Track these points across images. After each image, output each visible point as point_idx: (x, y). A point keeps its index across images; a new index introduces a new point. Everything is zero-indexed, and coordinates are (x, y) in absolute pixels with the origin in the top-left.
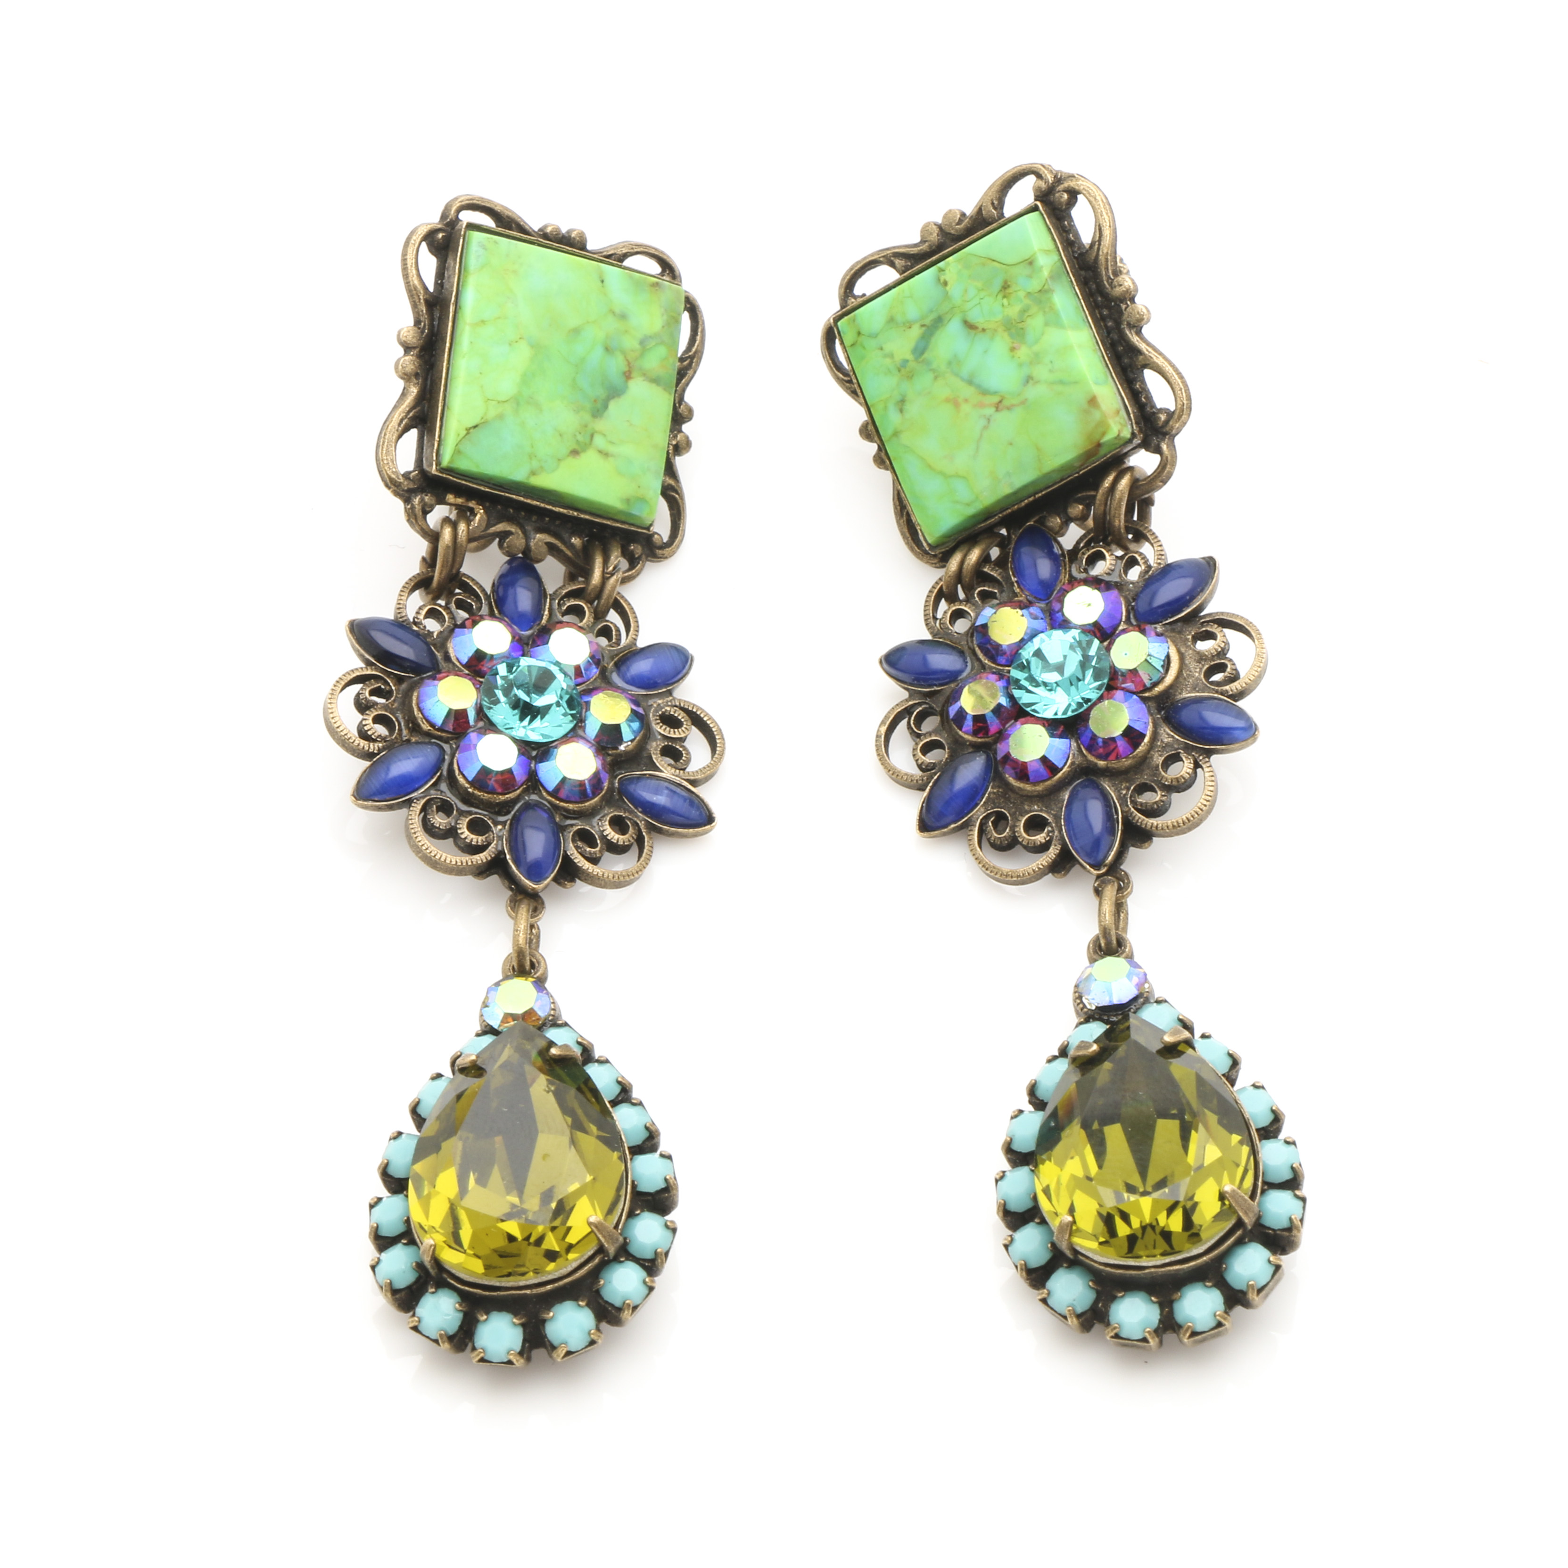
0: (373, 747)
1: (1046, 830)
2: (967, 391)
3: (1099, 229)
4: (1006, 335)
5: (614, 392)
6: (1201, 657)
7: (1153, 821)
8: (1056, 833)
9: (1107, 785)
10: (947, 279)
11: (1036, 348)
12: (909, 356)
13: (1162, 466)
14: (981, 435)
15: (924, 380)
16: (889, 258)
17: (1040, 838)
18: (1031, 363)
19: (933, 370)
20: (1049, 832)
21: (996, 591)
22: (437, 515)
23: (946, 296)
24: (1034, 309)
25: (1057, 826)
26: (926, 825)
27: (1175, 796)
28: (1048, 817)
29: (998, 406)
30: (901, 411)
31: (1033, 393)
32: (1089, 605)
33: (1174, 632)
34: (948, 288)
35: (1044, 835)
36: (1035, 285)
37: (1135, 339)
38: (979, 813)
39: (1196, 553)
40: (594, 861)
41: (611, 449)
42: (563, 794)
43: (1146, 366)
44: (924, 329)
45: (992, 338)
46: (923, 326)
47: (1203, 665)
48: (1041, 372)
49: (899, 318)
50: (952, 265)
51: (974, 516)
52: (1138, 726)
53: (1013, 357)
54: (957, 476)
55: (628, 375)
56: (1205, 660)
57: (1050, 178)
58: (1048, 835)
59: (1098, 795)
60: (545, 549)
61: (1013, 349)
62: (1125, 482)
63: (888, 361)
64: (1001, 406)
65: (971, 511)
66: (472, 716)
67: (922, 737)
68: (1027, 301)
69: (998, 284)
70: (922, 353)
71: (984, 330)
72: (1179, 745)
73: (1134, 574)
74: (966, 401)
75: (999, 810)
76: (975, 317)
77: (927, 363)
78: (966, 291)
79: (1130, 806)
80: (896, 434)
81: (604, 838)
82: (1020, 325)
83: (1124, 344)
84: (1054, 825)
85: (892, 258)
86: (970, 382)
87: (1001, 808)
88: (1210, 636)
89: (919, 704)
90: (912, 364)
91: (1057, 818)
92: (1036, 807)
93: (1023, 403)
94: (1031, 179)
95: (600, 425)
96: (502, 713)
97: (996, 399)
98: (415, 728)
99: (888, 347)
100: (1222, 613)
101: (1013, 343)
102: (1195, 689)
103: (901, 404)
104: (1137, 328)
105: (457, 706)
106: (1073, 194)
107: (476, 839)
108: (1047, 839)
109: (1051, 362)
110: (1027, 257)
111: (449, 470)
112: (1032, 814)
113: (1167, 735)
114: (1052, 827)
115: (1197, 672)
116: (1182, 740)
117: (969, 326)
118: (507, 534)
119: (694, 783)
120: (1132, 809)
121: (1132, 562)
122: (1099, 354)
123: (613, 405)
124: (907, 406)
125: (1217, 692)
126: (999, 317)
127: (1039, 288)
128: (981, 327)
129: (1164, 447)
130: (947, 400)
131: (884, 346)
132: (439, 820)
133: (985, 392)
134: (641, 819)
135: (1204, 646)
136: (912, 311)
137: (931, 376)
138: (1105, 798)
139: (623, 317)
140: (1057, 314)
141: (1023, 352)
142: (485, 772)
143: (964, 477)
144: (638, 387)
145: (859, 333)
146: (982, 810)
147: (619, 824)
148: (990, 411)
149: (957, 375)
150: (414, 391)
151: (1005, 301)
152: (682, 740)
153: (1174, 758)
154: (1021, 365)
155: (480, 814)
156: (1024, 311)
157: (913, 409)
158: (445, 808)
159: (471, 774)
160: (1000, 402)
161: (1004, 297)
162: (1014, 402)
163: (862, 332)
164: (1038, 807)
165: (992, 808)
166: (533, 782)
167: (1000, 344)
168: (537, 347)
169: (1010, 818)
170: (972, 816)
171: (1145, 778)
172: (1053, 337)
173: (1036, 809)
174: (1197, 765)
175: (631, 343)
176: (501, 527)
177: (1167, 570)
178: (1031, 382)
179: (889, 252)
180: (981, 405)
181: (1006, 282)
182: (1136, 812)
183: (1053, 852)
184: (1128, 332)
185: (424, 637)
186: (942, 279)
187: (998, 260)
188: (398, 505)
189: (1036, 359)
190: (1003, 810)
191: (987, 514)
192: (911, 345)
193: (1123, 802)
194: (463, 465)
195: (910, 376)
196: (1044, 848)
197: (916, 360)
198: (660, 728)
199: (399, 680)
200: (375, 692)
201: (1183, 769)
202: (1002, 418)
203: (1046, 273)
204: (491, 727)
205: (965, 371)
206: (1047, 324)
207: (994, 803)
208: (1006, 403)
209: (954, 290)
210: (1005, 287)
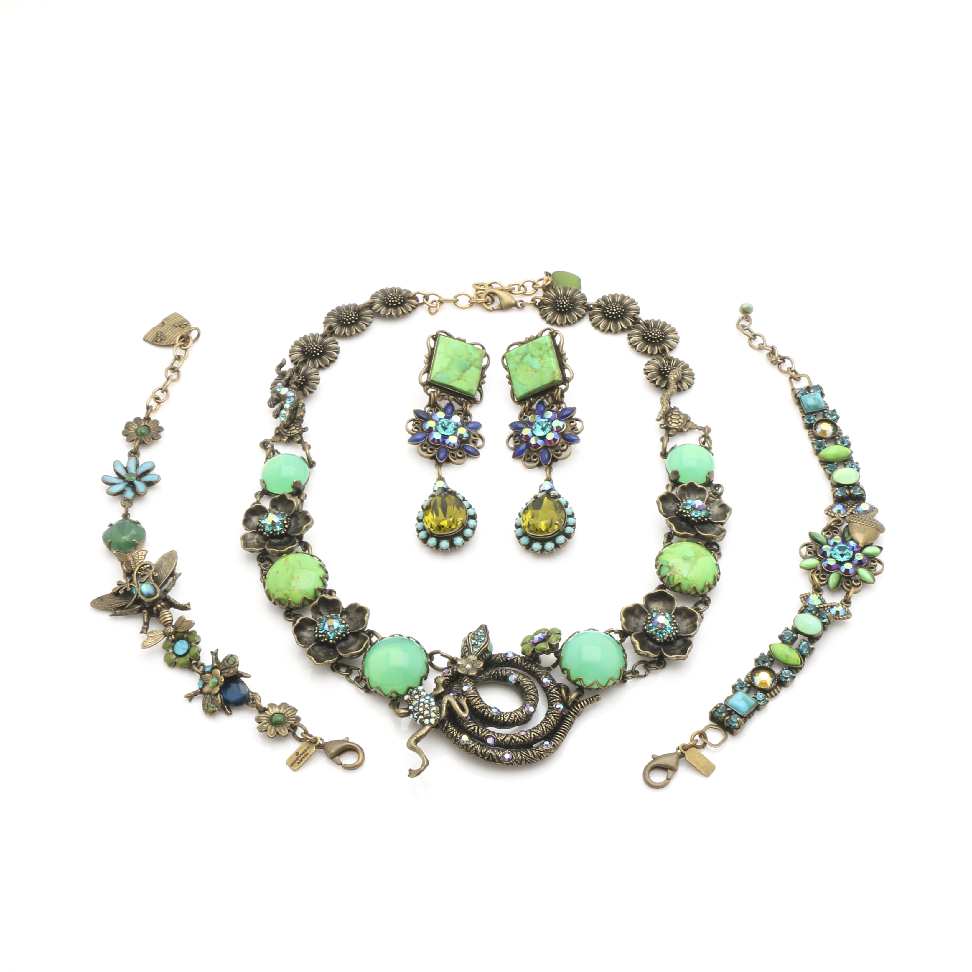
0: (414, 433)
2: (530, 368)
3: (561, 341)
4: (539, 358)
5: (468, 368)
6: (571, 426)
7: (557, 457)
8: (539, 459)
9: (550, 450)
10: (529, 346)
11: (544, 361)
12: (519, 361)
13: (566, 388)
14: (531, 377)
15: (521, 366)
17: (535, 460)
18: (543, 364)
19: (523, 364)
21: (533, 413)
22: (430, 390)
23: (528, 350)
24: (545, 354)
26: (514, 456)
27: (563, 453)
29: (535, 371)
30: (516, 373)
31: (543, 369)
32: (550, 415)
33: (566, 421)
36: (546, 349)
37: (564, 363)
38: (524, 454)
39: (573, 406)
40: (455, 459)
41: (466, 380)
42: (450, 445)
43: (566, 368)
44: (523, 355)
45: (536, 358)
48: (545, 366)
49: (518, 354)
50: (530, 344)
51: (527, 393)
52: (556, 438)
55: (471, 366)
57: (552, 330)
59: (547, 452)
60: (452, 399)
61: (540, 361)
62: (560, 390)
63: (514, 363)
65: (526, 392)
66: (434, 429)
67: (515, 439)
68: (544, 352)
70: (522, 360)
71: (535, 356)
73: (560, 410)
74: (529, 370)
75: (528, 454)
76: (534, 354)
77: (522, 362)
78: (533, 349)
80: (514, 376)
81: (457, 455)
82: (542, 356)
83: (562, 363)
84: (538, 457)
86: (530, 366)
88: (573, 422)
89: (515, 433)
90: (519, 363)
93: (540, 371)
94: (549, 331)
95: (464, 374)
96: (440, 428)
98: (423, 430)
100: (576, 418)
102: (569, 432)
103: (516, 370)
104: (565, 361)
105: (431, 426)
106: (557, 334)
107: (431, 452)
108: (537, 460)
109: (547, 364)
110: (545, 344)
111: (432, 381)
113: (562, 440)
115: (570, 429)
116: (565, 442)
117: (532, 356)
118: (444, 395)
119: (478, 448)
120: (554, 455)
121: (560, 408)
123: (467, 371)
125: (573, 433)
126: (538, 354)
127: (547, 351)
129: (567, 384)
130: (525, 370)
131: (514, 360)
132: (424, 448)
133: (533, 369)
134: (465, 453)
135: (572, 424)
136: (521, 352)
138: (549, 452)
139: (471, 354)
140: (550, 354)
141: (542, 361)
142: (434, 439)
144: (473, 368)
145: (509, 357)
147: (460, 453)
149: (528, 365)
150: (427, 366)
151: (540, 351)
152: (477, 440)
153: (563, 445)
154: (541, 364)
155: (432, 447)
156: (543, 354)
157: (518, 371)
158: (425, 445)
159: (431, 439)
166: (444, 442)
168: (452, 358)
169: (530, 456)
171: (557, 448)
173: (535, 454)
174: (567, 447)
175: (472, 359)
176: (443, 394)
177: (566, 409)
178: (542, 367)
179: (518, 342)
180: (532, 371)
183: (538, 462)
184: (563, 361)
185: (428, 414)
187: (540, 344)
188: (422, 388)
189: (545, 363)
191: (529, 393)
192: (519, 359)
193: (552, 453)
194: (435, 380)
196: (535, 462)
198: (472, 437)
199: (422, 421)
200: (416, 423)
201: (565, 447)
202: (536, 374)
203: (549, 347)
204: (437, 431)
205: (530, 364)
206: (548, 356)
208: (537, 371)
209: (530, 348)
210: (540, 349)
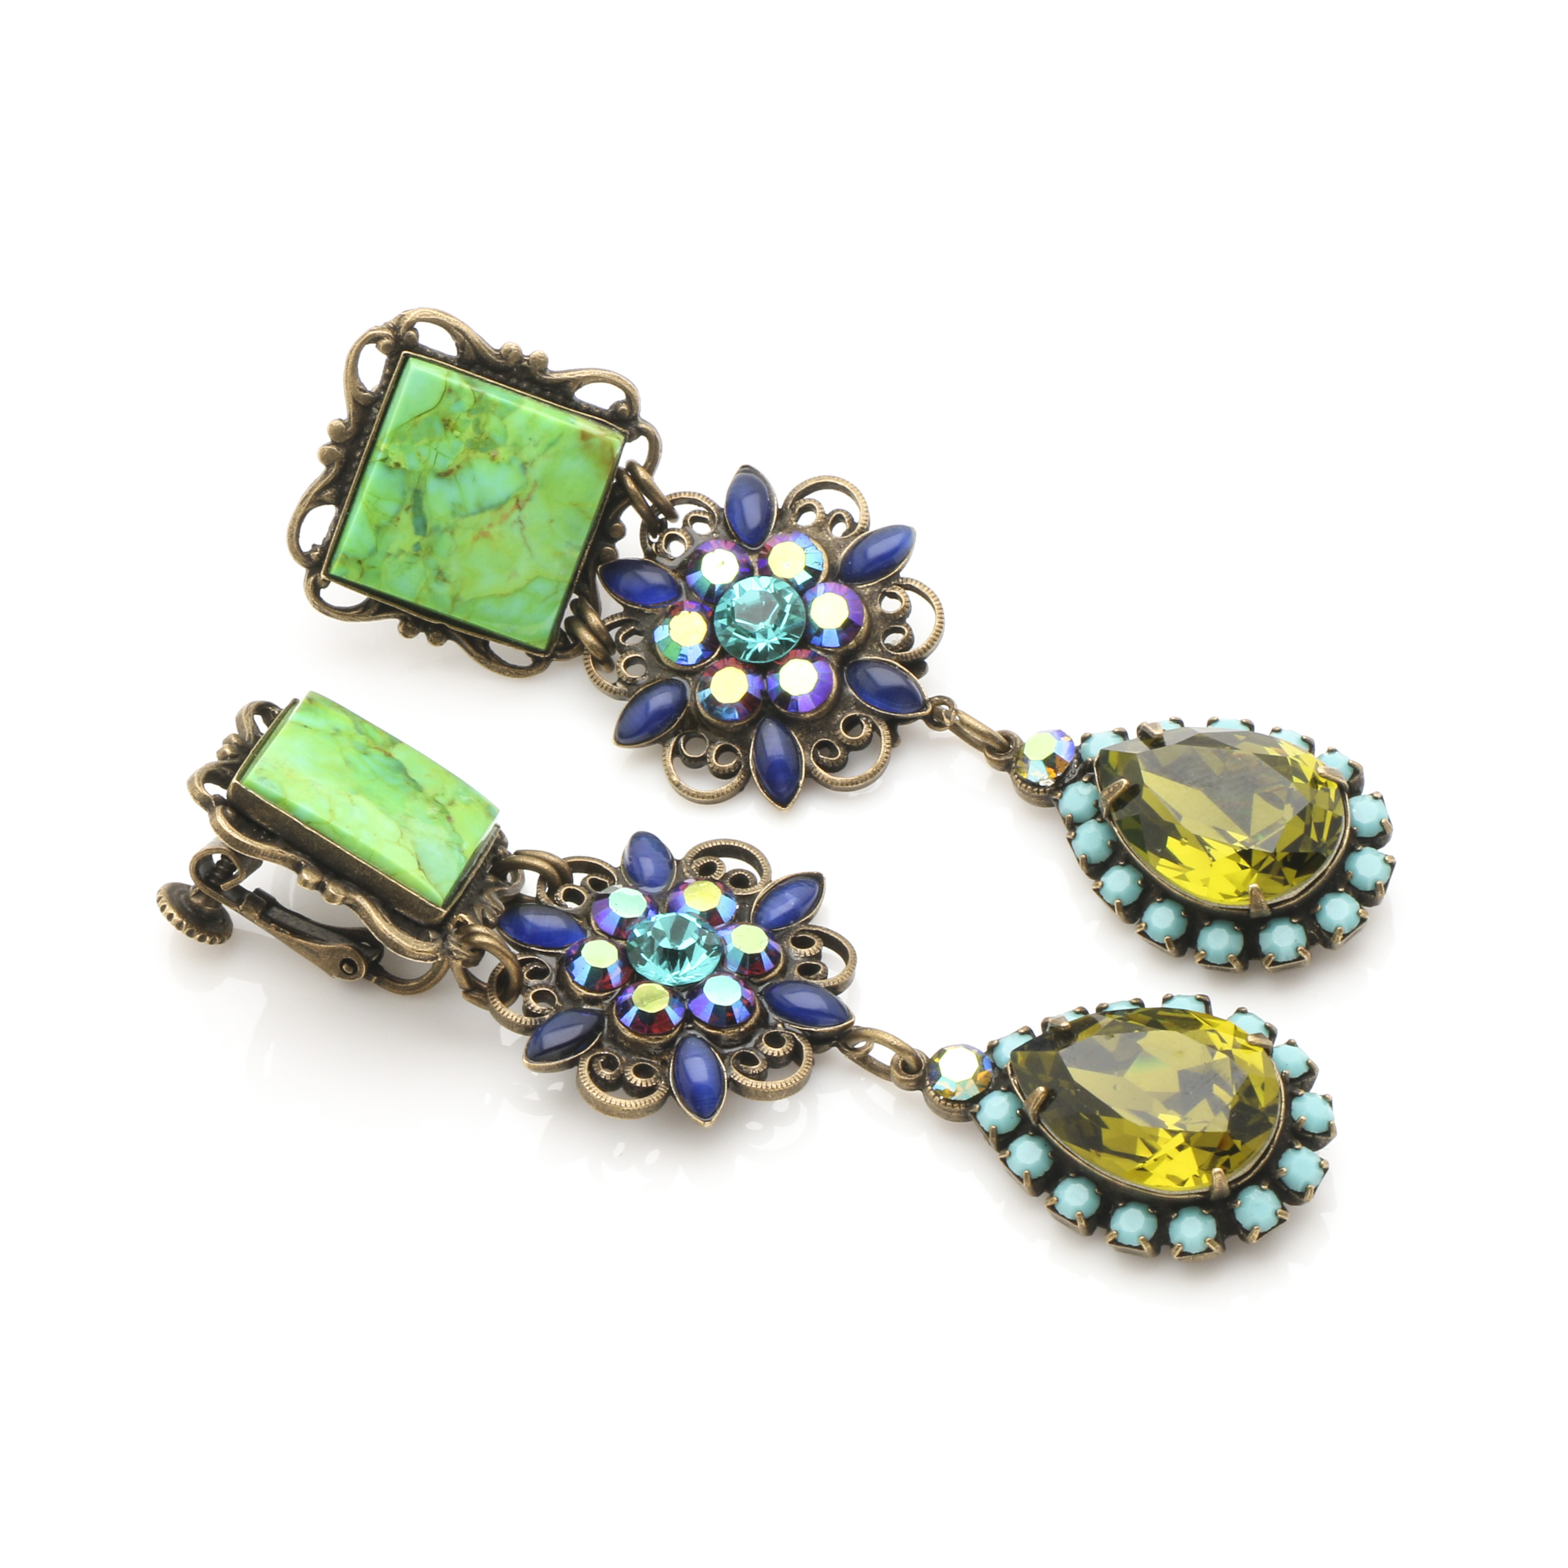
1: (863, 722)
2: (487, 517)
4: (479, 454)
6: (818, 527)
8: (872, 717)
9: (864, 657)
10: (396, 461)
11: (510, 441)
12: (417, 538)
13: (651, 441)
14: (524, 537)
15: (445, 542)
16: (315, 499)
17: (866, 730)
18: (516, 454)
19: (446, 530)
20: (866, 722)
21: (632, 628)
23: (406, 472)
24: (483, 418)
25: (866, 713)
27: (910, 620)
28: (854, 714)
29: (519, 506)
30: (445, 580)
31: (535, 473)
32: (723, 563)
33: (784, 532)
34: (403, 466)
35: (865, 726)
36: (467, 402)
37: (553, 377)
38: (806, 758)
44: (410, 510)
45: (470, 466)
46: (407, 509)
47: (826, 530)
48: (529, 453)
49: (383, 521)
50: (390, 449)
53: (498, 463)
54: (530, 581)
56: (823, 525)
57: (387, 333)
58: (868, 724)
59: (869, 667)
61: (493, 458)
63: (402, 558)
64: (521, 504)
67: (708, 755)
68: (472, 418)
69: (438, 426)
70: (425, 526)
71: (458, 467)
72: (877, 587)
74: (490, 525)
75: (816, 743)
76: (442, 464)
77: (436, 529)
78: (419, 454)
79: (895, 653)
80: (455, 599)
82: (483, 438)
83: (548, 388)
84: (863, 714)
85: (318, 499)
86: (482, 510)
87: (816, 740)
89: (678, 740)
90: (424, 542)
91: (860, 707)
92: (839, 716)
93: (535, 485)
97: (512, 503)
99: (393, 549)
100: (794, 490)
101: (489, 454)
102: (840, 548)
103: (441, 576)
104: (545, 369)
106: (411, 328)
108: (871, 726)
109: (530, 439)
110: (443, 390)
112: (842, 722)
114: (864, 716)
116: (876, 582)
117: (445, 475)
120: (899, 654)
122: (548, 406)
124: (448, 573)
125: (856, 535)
126: (462, 447)
127: (473, 400)
128: (454, 467)
129: (639, 427)
130: (476, 539)
131: (389, 551)
133: (499, 506)
137: (447, 535)
138: (873, 665)
141: (503, 453)
143: (537, 577)
145: (360, 562)
146: (807, 754)
148: (515, 515)
149: (467, 515)
151: (456, 433)
154: (509, 463)
156: (477, 425)
157: (453, 571)
160: (518, 501)
161: (452, 430)
162: (527, 491)
163: (361, 558)
164: (839, 714)
165: (811, 747)
167: (481, 464)
169: (830, 740)
170: (806, 764)
172: (514, 423)
173: (842, 717)
174: (898, 589)
178: (527, 466)
179: (310, 497)
180: (505, 517)
181: (444, 420)
182: (903, 653)
183: (883, 730)
184: (545, 377)
186: (392, 464)
187: (423, 411)
189: (517, 448)
190: (819, 740)
191: (571, 588)
192: (411, 529)
193: (887, 655)
195: (430, 551)
196: (875, 734)
197: (424, 535)
202: (530, 510)
203: (467, 389)
205: (471, 506)
206: (502, 418)
207: (809, 742)
208: (522, 498)
209: (409, 462)
210: (447, 424)
